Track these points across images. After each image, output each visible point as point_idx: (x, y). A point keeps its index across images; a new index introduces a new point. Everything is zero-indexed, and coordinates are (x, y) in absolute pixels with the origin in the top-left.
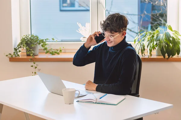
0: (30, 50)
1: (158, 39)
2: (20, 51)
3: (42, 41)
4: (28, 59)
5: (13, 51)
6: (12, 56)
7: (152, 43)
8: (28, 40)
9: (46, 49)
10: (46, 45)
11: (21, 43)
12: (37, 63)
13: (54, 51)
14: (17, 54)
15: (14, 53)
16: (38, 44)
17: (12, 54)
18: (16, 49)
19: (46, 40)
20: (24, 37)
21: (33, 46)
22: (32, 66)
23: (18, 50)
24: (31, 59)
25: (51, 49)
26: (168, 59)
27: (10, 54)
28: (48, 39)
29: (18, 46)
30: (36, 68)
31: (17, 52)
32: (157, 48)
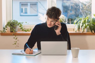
0: (13, 29)
1: (89, 22)
2: (6, 29)
3: (20, 23)
4: (12, 34)
5: (3, 29)
6: (2, 32)
7: (85, 24)
8: (12, 23)
9: (22, 28)
10: (22, 26)
11: (7, 25)
12: (17, 36)
13: (26, 30)
14: (5, 31)
15: (3, 30)
16: (17, 25)
17: (2, 31)
18: (4, 28)
19: (22, 23)
20: (9, 21)
21: (14, 26)
22: (14, 38)
23: (5, 29)
24: (14, 34)
25: (25, 28)
26: (94, 33)
27: (1, 31)
28: (23, 22)
29: (5, 26)
30: (16, 39)
31: (5, 30)
32: (88, 27)
